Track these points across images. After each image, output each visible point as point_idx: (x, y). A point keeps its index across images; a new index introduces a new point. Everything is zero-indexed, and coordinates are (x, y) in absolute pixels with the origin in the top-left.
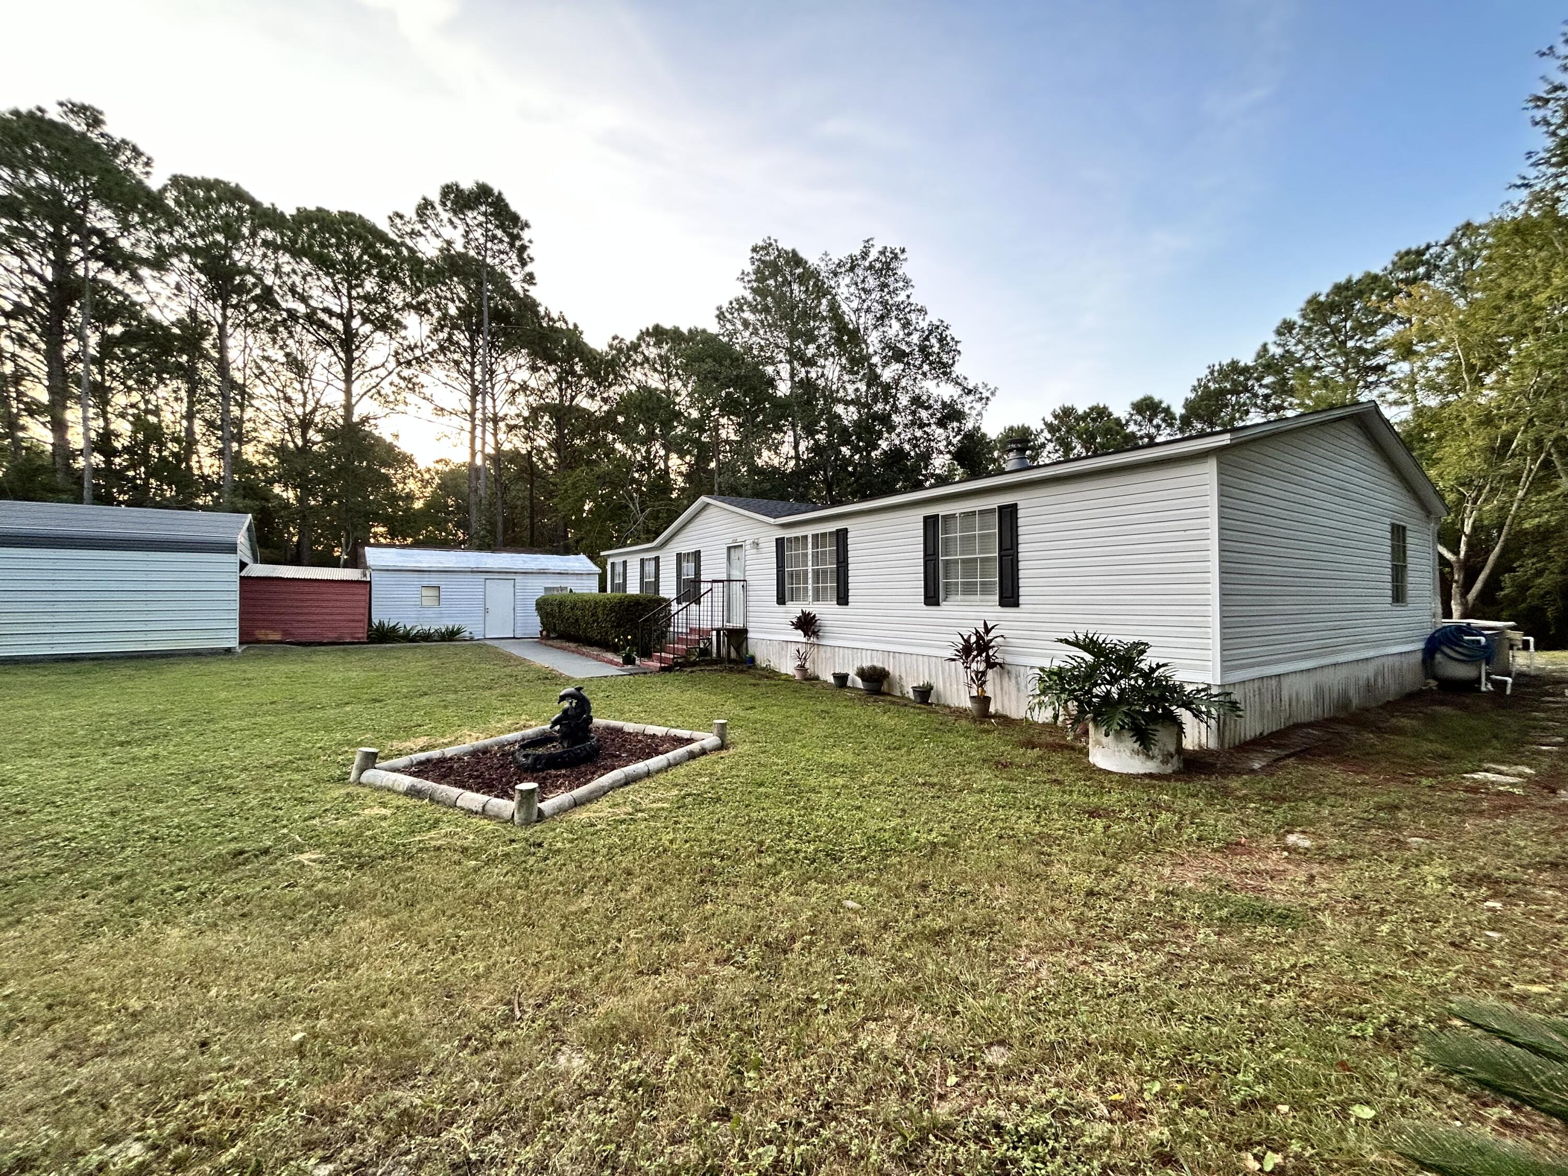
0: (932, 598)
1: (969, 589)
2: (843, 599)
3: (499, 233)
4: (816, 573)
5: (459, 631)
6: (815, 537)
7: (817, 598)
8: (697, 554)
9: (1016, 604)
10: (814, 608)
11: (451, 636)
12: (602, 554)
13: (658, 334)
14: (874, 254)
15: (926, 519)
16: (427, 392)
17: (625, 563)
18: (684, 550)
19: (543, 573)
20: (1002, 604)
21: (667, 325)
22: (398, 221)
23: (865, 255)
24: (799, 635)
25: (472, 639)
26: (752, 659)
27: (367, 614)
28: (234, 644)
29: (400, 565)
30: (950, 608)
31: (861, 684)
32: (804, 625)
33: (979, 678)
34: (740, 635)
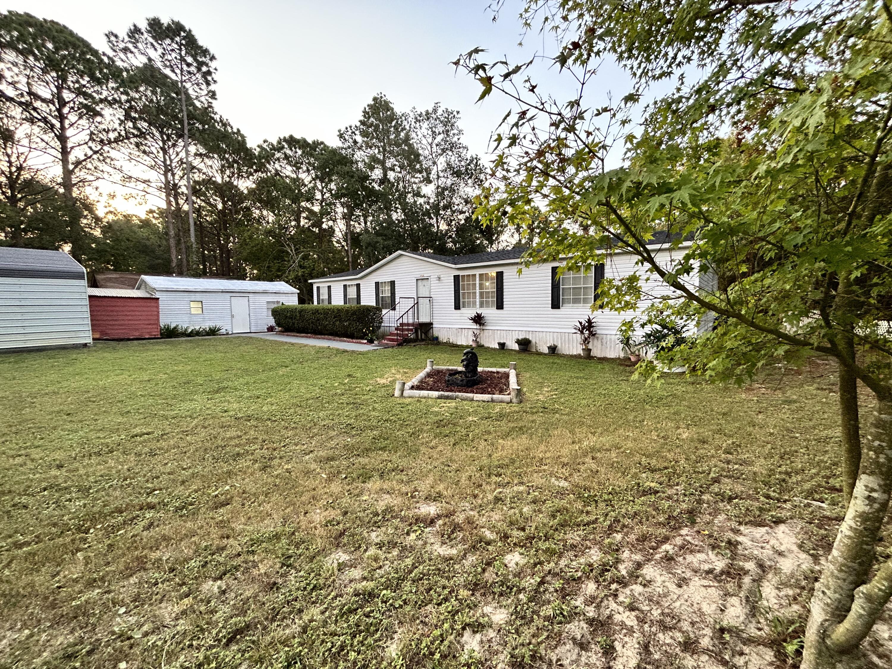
0: (556, 305)
1: (576, 301)
2: (500, 306)
3: (190, 59)
4: (481, 294)
5: (219, 329)
6: (481, 275)
7: (481, 306)
8: (393, 283)
10: (481, 311)
11: (213, 332)
12: (310, 281)
13: (292, 141)
14: (440, 112)
15: (553, 268)
16: (118, 164)
17: (329, 287)
18: (380, 280)
19: (265, 292)
21: (298, 136)
22: (113, 38)
23: (435, 111)
25: (227, 334)
26: (437, 338)
27: (158, 320)
28: (89, 340)
29: (175, 287)
30: (566, 310)
31: (516, 347)
32: (478, 320)
33: (586, 341)
34: (428, 326)
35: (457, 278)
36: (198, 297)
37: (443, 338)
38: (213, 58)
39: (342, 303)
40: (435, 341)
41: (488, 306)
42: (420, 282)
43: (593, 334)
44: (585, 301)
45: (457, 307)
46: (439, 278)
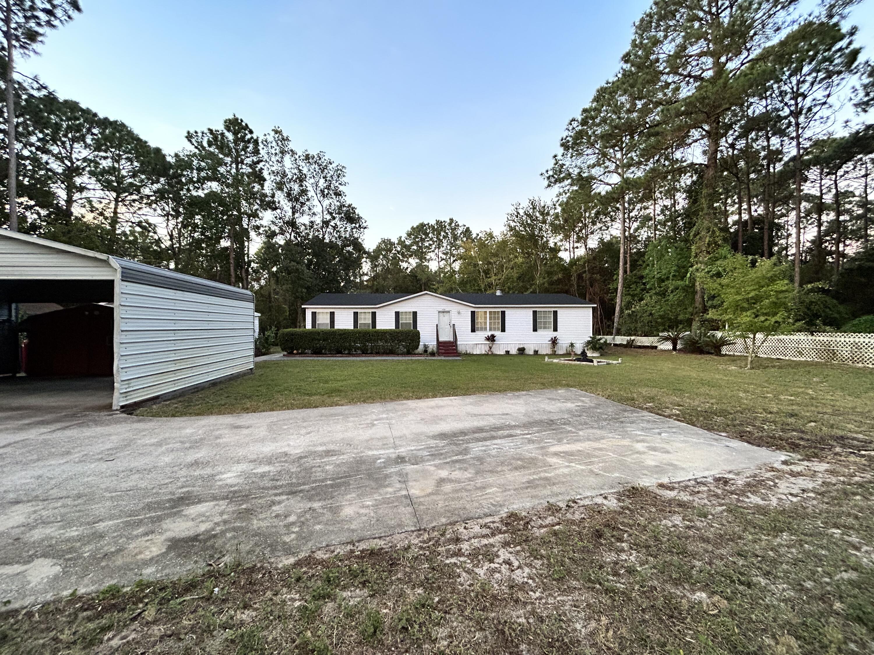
0: (535, 330)
1: (545, 328)
2: (503, 330)
4: (490, 323)
6: (490, 312)
7: (492, 330)
8: (415, 314)
9: (557, 331)
10: (494, 333)
12: (302, 307)
15: (533, 311)
17: (332, 313)
18: (400, 310)
20: (554, 331)
24: (488, 342)
28: (252, 366)
30: (540, 332)
31: (516, 352)
32: (491, 338)
33: (553, 347)
34: (455, 343)
35: (473, 313)
37: (466, 351)
39: (351, 327)
41: (495, 330)
42: (441, 314)
43: (556, 344)
44: (549, 328)
45: (473, 331)
46: (459, 313)
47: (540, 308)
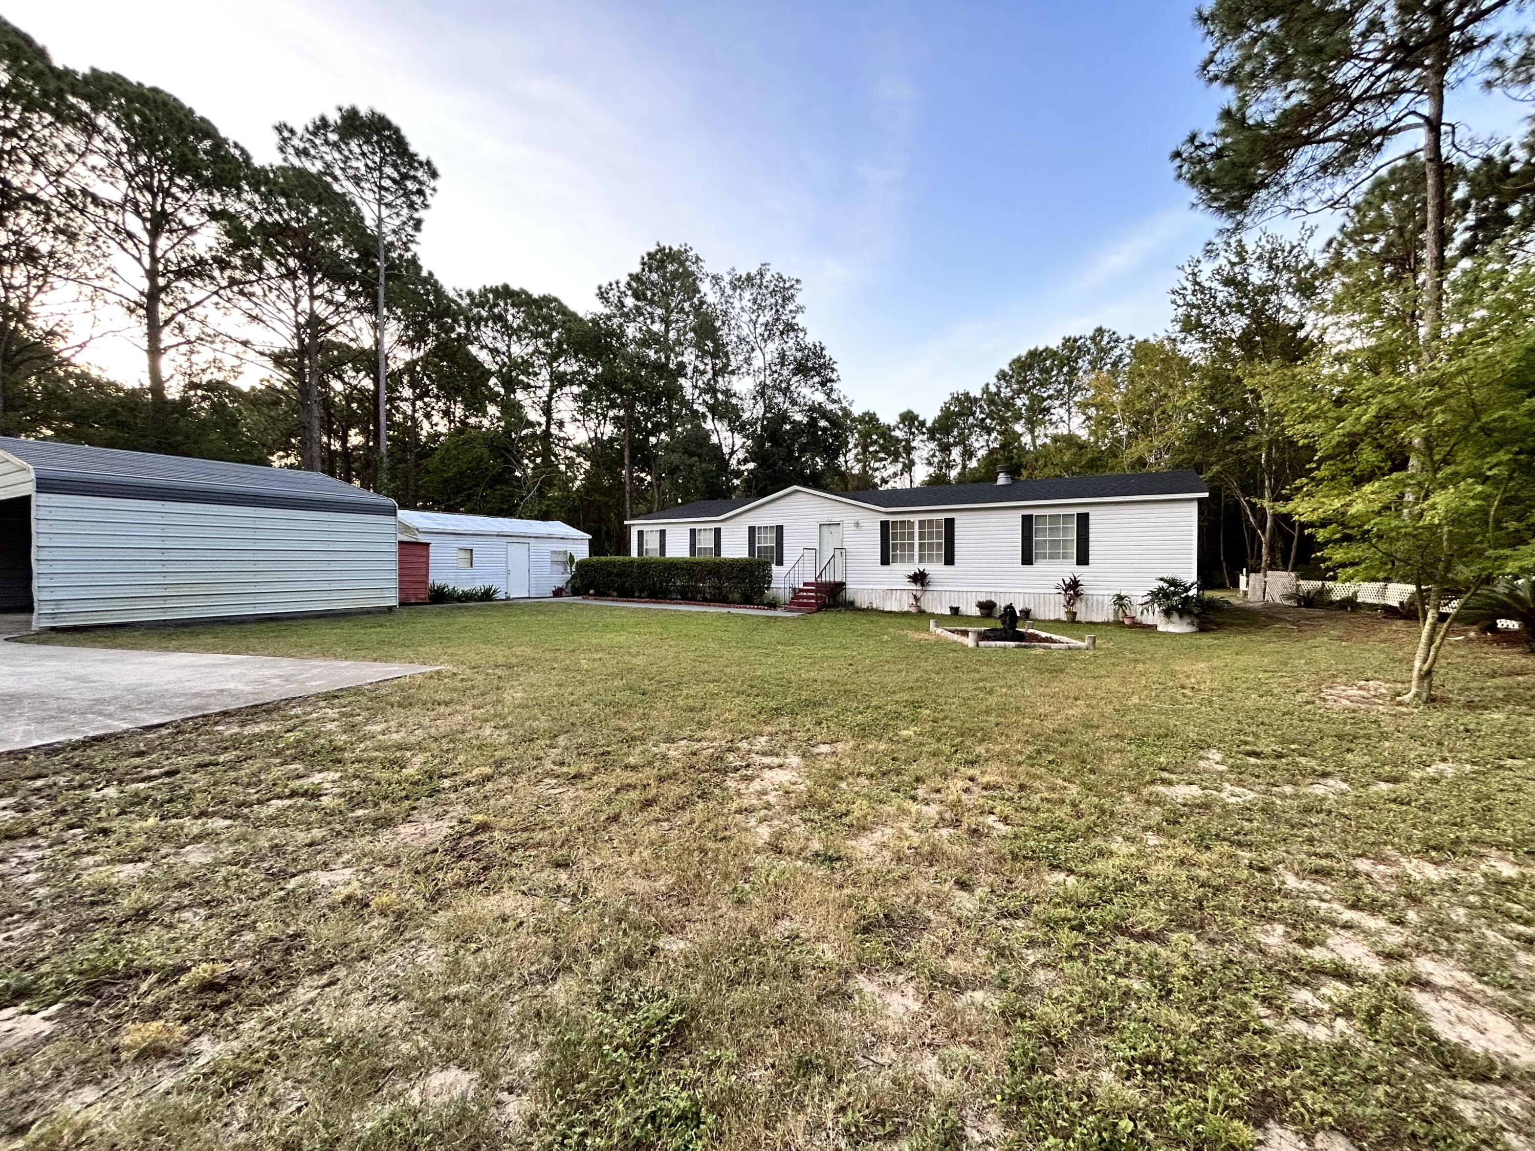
0: (1027, 559)
1: (1054, 556)
2: (950, 560)
4: (921, 546)
5: (495, 592)
6: (921, 523)
7: (922, 560)
8: (780, 529)
9: (1087, 564)
10: (928, 568)
11: (487, 596)
12: (625, 523)
14: (768, 277)
15: (1023, 516)
17: (663, 533)
18: (757, 524)
19: (550, 537)
20: (1079, 563)
23: (761, 275)
24: (913, 587)
26: (853, 602)
27: (427, 576)
28: (394, 603)
29: (441, 528)
30: (1040, 566)
31: (976, 612)
32: (920, 578)
33: (1070, 603)
34: (841, 586)
35: (884, 525)
36: (467, 543)
37: (862, 601)
38: (434, 175)
39: (687, 555)
40: (851, 606)
41: (931, 561)
42: (824, 529)
43: (1077, 595)
44: (1065, 557)
45: (885, 561)
46: (857, 525)
47: (1041, 509)
